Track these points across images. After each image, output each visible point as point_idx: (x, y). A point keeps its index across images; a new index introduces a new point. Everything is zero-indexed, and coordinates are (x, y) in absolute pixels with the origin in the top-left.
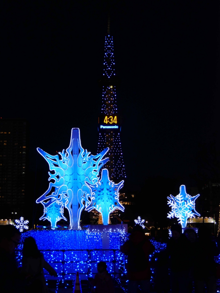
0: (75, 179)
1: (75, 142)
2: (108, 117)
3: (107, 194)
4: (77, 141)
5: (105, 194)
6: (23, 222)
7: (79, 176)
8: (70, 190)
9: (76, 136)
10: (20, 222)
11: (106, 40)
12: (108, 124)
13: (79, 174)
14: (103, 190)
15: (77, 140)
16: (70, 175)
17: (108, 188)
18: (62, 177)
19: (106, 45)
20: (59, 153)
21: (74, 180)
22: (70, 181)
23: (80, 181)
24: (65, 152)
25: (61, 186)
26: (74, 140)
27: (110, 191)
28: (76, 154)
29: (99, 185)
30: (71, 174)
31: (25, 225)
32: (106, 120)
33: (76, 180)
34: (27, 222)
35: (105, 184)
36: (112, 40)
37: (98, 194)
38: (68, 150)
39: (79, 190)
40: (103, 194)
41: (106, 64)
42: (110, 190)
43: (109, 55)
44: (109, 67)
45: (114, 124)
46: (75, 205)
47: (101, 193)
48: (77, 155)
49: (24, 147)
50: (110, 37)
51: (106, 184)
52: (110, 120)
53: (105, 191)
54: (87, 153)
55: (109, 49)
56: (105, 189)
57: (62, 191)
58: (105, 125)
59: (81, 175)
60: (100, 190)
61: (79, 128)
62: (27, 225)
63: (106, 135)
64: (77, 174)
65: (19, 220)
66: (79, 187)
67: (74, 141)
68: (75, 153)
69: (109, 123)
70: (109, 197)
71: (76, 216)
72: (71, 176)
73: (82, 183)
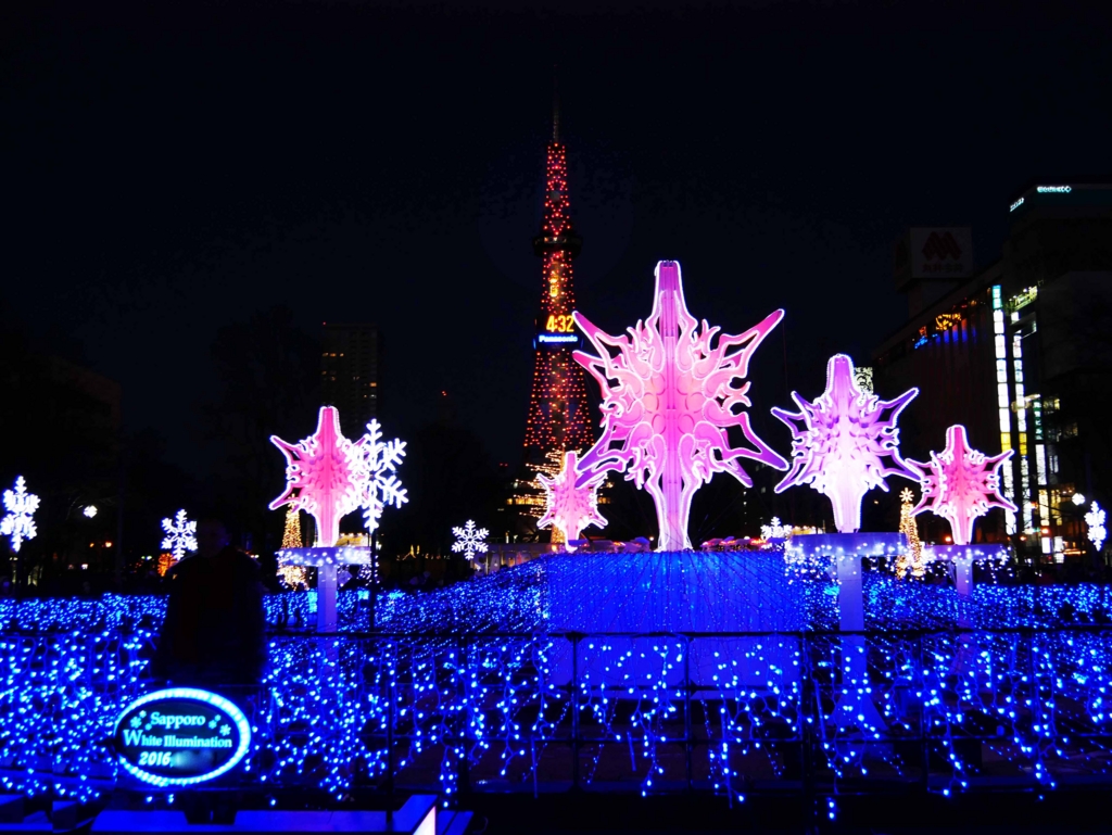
0: (671, 406)
1: (669, 302)
2: (556, 317)
3: (852, 435)
4: (672, 298)
5: (845, 436)
6: (474, 533)
7: (684, 397)
8: (659, 439)
9: (668, 283)
10: (466, 533)
11: (551, 154)
12: (557, 333)
13: (683, 391)
14: (837, 420)
15: (672, 294)
16: (658, 394)
17: (854, 416)
18: (638, 400)
19: (551, 165)
20: (629, 329)
21: (668, 408)
22: (657, 412)
23: (686, 411)
24: (643, 327)
25: (637, 426)
26: (665, 294)
27: (864, 426)
28: (672, 335)
29: (827, 407)
30: (659, 391)
31: (478, 540)
32: (551, 324)
33: (674, 408)
34: (484, 533)
35: (843, 403)
36: (562, 154)
37: (826, 434)
38: (650, 323)
39: (684, 436)
40: (838, 435)
41: (550, 205)
42: (864, 420)
43: (557, 186)
44: (557, 211)
45: (566, 334)
46: (673, 481)
47: (834, 432)
48: (674, 338)
49: (373, 385)
50: (559, 148)
51: (846, 405)
52: (559, 324)
53: (844, 426)
54: (707, 330)
55: (556, 172)
56: (844, 420)
57: (640, 438)
58: (548, 333)
59: (690, 394)
60: (830, 421)
61: (677, 262)
62: (484, 541)
63: (550, 356)
64: (676, 392)
65: (464, 528)
66: (682, 429)
67: (664, 299)
68: (670, 333)
69: (556, 331)
70: (860, 445)
71: (677, 511)
72: (660, 397)
73: (693, 416)
